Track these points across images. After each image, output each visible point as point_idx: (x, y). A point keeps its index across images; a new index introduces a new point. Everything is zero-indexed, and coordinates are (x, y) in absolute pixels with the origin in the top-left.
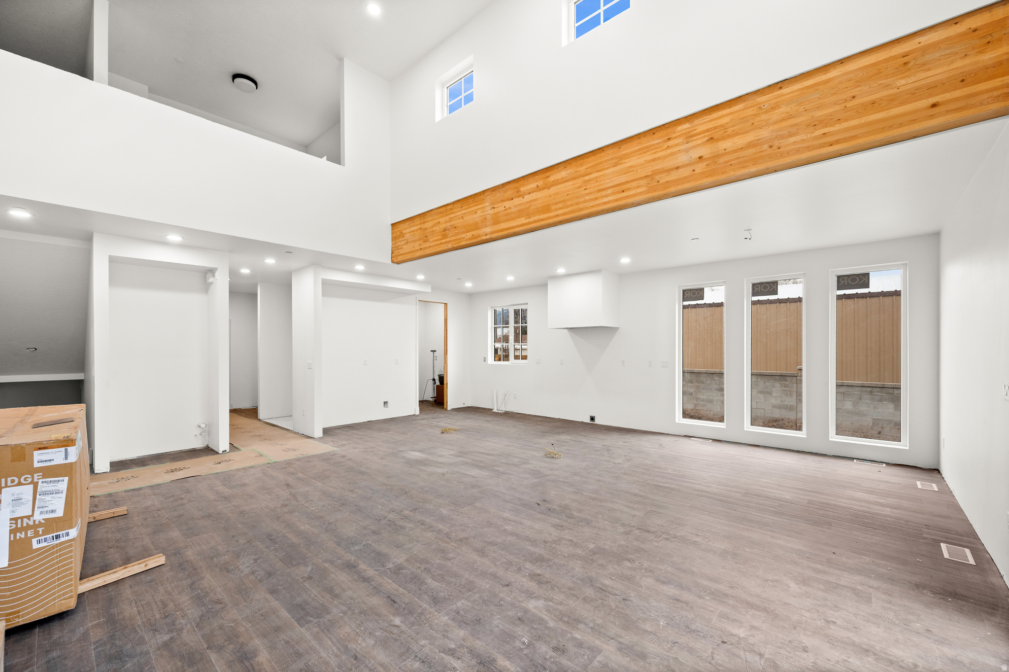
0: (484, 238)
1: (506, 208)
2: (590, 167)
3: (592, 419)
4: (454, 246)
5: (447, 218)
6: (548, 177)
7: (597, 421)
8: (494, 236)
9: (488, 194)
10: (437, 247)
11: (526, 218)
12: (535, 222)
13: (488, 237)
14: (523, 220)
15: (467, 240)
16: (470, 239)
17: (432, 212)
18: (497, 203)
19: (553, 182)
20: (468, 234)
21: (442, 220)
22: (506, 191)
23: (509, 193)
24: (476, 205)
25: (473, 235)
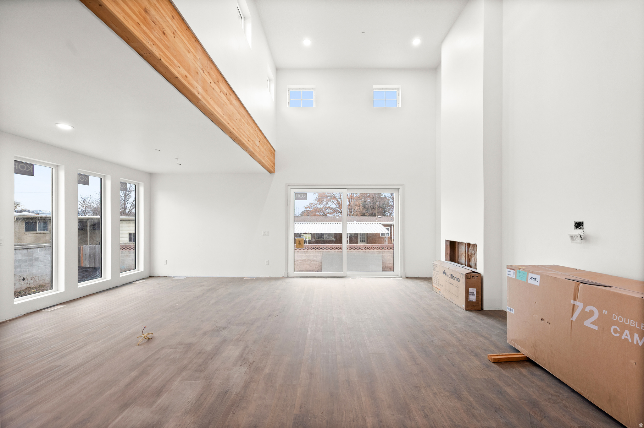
22: (211, 68)
23: (213, 74)
24: (188, 42)
25: (186, 76)
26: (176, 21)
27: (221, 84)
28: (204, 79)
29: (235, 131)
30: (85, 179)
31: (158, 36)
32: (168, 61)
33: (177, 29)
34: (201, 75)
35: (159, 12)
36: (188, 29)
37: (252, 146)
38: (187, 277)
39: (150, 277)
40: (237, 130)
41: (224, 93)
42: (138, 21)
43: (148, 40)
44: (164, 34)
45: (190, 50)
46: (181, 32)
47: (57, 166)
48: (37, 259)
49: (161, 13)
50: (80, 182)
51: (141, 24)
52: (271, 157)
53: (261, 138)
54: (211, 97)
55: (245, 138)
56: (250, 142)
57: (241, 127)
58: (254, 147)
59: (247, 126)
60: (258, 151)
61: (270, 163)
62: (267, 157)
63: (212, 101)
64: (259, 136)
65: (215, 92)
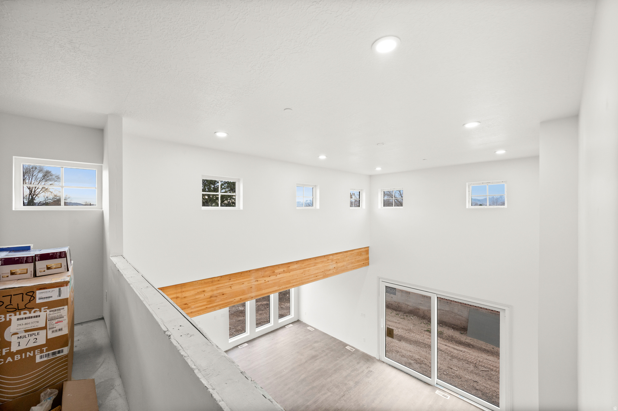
1: (266, 281)
5: (214, 287)
6: (289, 267)
9: (252, 272)
14: (275, 288)
18: (260, 278)
19: (291, 270)
21: (209, 289)
22: (265, 272)
23: (268, 273)
24: (243, 279)
25: (241, 299)
26: (233, 279)
27: (276, 272)
33: (232, 283)
34: (255, 285)
41: (280, 273)
44: (223, 294)
45: (244, 282)
49: (221, 287)
51: (208, 306)
52: (361, 257)
53: (339, 257)
54: (264, 289)
55: (312, 278)
56: (318, 276)
57: (305, 275)
58: (327, 274)
59: (315, 267)
60: (334, 272)
61: (358, 264)
62: (352, 263)
63: (267, 290)
64: (335, 258)
65: (270, 282)
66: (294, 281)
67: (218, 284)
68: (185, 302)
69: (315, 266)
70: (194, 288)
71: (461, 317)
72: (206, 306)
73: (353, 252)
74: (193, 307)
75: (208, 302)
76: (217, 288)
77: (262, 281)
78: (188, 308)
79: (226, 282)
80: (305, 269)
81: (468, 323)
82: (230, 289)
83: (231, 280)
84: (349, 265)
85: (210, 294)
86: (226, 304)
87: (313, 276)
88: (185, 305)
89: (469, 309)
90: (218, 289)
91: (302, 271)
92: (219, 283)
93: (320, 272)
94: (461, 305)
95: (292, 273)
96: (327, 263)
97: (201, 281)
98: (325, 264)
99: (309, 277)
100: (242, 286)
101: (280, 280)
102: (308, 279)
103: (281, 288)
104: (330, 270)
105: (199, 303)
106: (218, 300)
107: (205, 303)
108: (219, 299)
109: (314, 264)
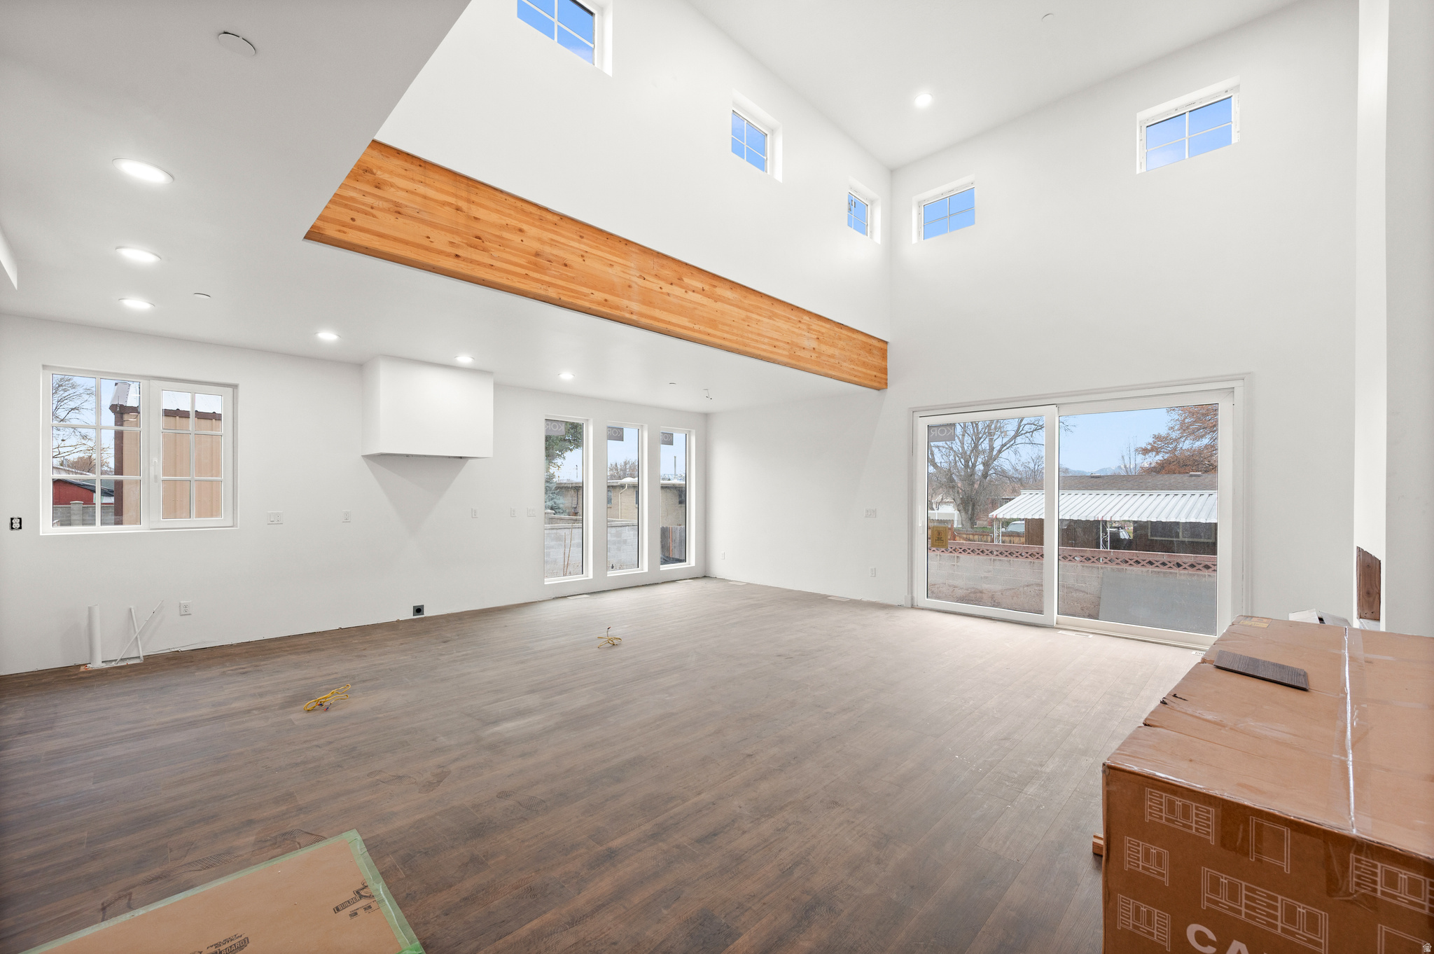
0: (628, 315)
1: (663, 290)
2: (752, 305)
3: (418, 610)
4: (563, 298)
5: (547, 236)
6: (715, 286)
7: (428, 613)
8: (644, 321)
9: (633, 250)
10: (516, 279)
11: (689, 322)
12: (700, 332)
13: (634, 317)
14: (684, 321)
15: (592, 302)
16: (599, 303)
17: (497, 193)
18: (649, 274)
19: (719, 296)
20: (596, 293)
21: (532, 231)
22: (662, 266)
23: (668, 273)
24: (610, 253)
25: (606, 300)
26: (587, 239)
27: (686, 280)
28: (646, 288)
29: (730, 341)
30: (619, 433)
31: (557, 273)
32: (573, 294)
33: (586, 247)
34: (638, 285)
35: (557, 244)
36: (609, 237)
37: (785, 353)
38: (749, 584)
39: (705, 576)
40: (735, 338)
41: (695, 289)
42: (524, 271)
43: (540, 285)
44: (566, 265)
45: (613, 261)
46: (597, 248)
47: (587, 420)
48: (625, 542)
49: (562, 243)
50: (610, 438)
51: (532, 274)
52: (869, 358)
53: (823, 330)
54: (661, 309)
55: (764, 344)
56: (779, 347)
57: (749, 328)
58: (796, 353)
59: (771, 321)
60: (813, 358)
61: (864, 370)
62: (852, 361)
63: (665, 313)
64: (817, 328)
65: (671, 299)
66: (726, 328)
67: (553, 230)
68: (479, 234)
69: (770, 318)
70: (498, 208)
71: (1082, 594)
72: (527, 272)
73: (854, 336)
74: (496, 254)
75: (529, 262)
76: (552, 240)
77: (654, 284)
78: (484, 250)
79: (573, 240)
80: (749, 314)
81: (1099, 605)
82: (580, 260)
83: (584, 240)
84: (845, 361)
85: (536, 246)
86: (572, 292)
87: (766, 340)
88: (476, 237)
89: (1101, 571)
90: (553, 243)
91: (743, 314)
92: (556, 232)
93: (781, 341)
94: (1083, 566)
95: (719, 305)
96: (796, 328)
97: (513, 200)
98: (793, 326)
99: (758, 338)
100: (610, 270)
101: (695, 309)
102: (757, 341)
103: (697, 327)
104: (804, 348)
105: (510, 253)
106: (553, 272)
107: (522, 262)
108: (556, 271)
109: (771, 314)
